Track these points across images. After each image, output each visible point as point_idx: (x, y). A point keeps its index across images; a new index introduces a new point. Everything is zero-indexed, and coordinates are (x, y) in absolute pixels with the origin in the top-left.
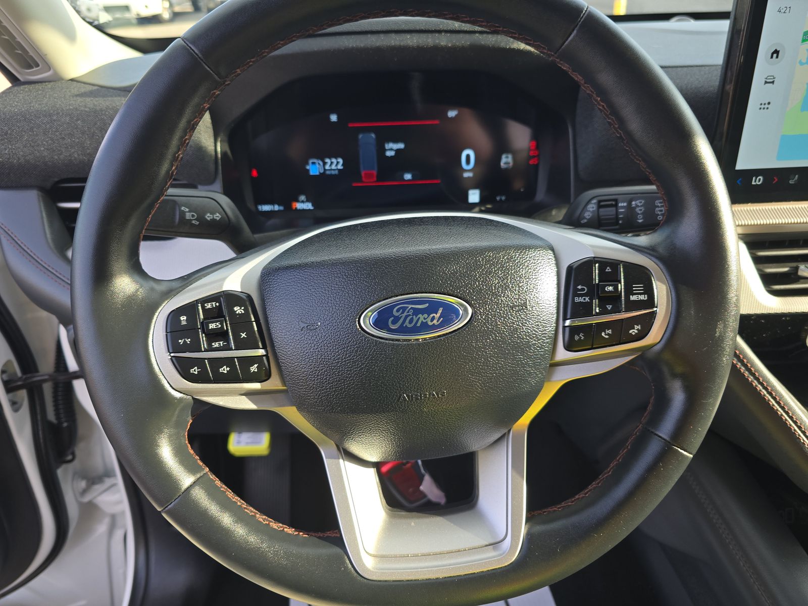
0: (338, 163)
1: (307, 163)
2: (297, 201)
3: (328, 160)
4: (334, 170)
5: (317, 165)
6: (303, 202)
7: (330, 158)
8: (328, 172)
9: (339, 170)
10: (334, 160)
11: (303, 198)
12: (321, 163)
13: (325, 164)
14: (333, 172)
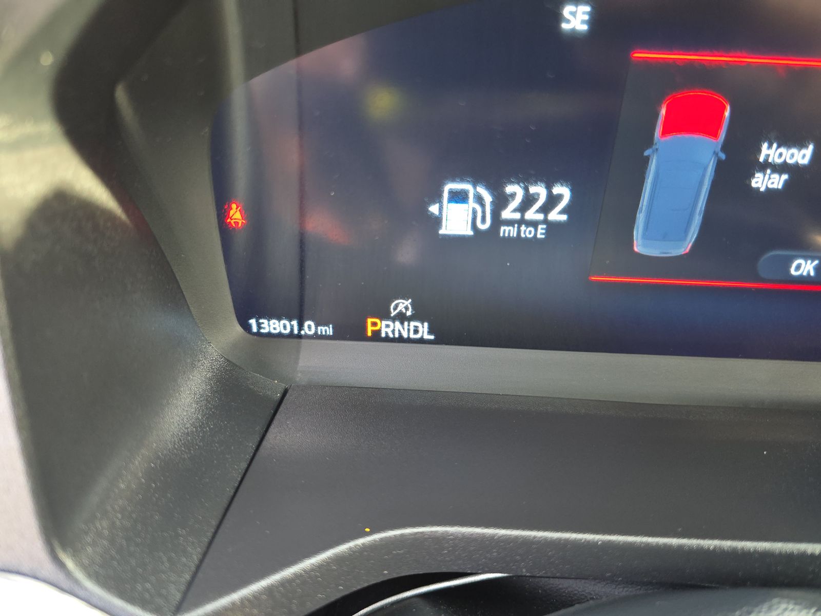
0: (553, 201)
1: (437, 197)
2: (384, 315)
3: (515, 189)
4: (534, 224)
5: (472, 203)
6: (402, 318)
7: (526, 179)
8: (505, 231)
9: (552, 227)
10: (539, 190)
11: (403, 305)
12: (488, 198)
13: (501, 201)
14: (527, 232)
